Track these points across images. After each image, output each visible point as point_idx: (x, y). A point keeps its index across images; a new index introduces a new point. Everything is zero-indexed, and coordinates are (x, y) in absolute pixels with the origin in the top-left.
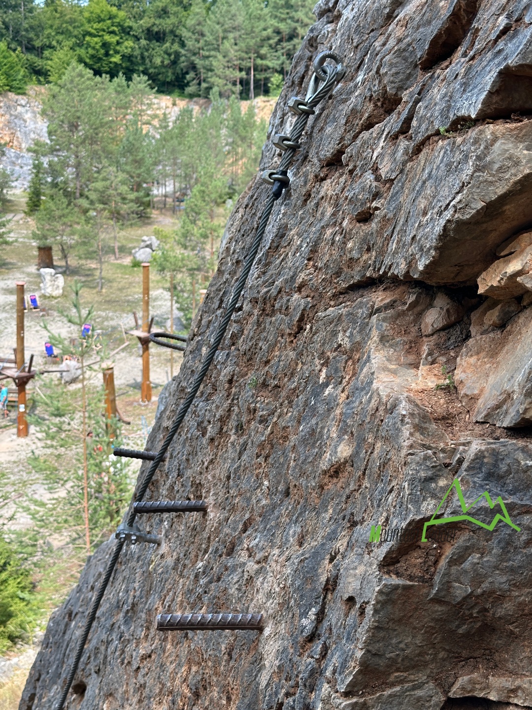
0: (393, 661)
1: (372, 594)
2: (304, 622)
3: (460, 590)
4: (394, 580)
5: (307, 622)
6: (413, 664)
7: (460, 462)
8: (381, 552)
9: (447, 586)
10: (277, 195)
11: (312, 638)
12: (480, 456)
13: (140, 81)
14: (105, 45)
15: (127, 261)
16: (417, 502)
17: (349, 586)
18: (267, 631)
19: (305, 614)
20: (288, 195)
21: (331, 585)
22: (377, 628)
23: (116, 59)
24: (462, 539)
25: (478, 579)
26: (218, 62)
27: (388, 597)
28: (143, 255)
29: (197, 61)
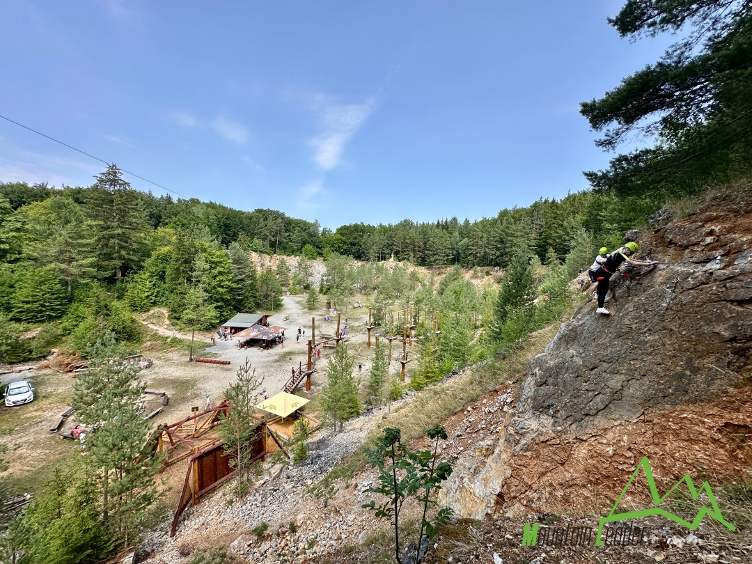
13: (351, 257)
14: (339, 247)
15: (351, 307)
23: (342, 250)
26: (371, 251)
28: (356, 305)
29: (365, 251)
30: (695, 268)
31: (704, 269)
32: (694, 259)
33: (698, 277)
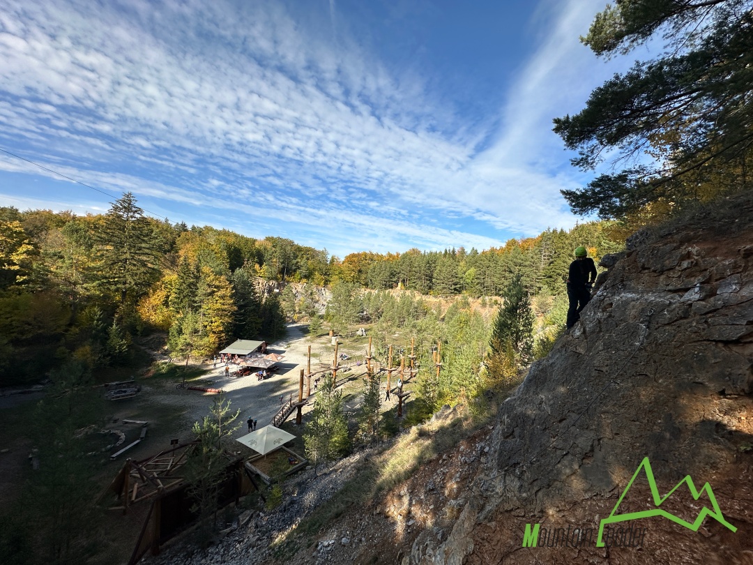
26: (378, 279)
29: (373, 279)
30: (672, 298)
31: (682, 300)
32: (670, 288)
33: (674, 309)
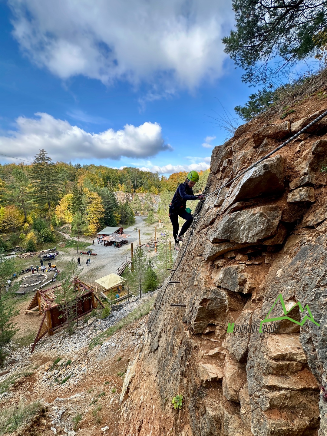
0: (201, 318)
1: (198, 308)
2: (190, 309)
3: (210, 308)
4: (201, 306)
5: (191, 309)
6: (204, 318)
7: (210, 290)
8: (199, 302)
9: (208, 308)
10: (191, 235)
11: (191, 311)
12: (213, 290)
16: (204, 296)
17: (195, 306)
18: (186, 307)
19: (190, 308)
20: (193, 235)
21: (194, 304)
22: (198, 313)
24: (210, 302)
25: (212, 307)
27: (200, 309)
